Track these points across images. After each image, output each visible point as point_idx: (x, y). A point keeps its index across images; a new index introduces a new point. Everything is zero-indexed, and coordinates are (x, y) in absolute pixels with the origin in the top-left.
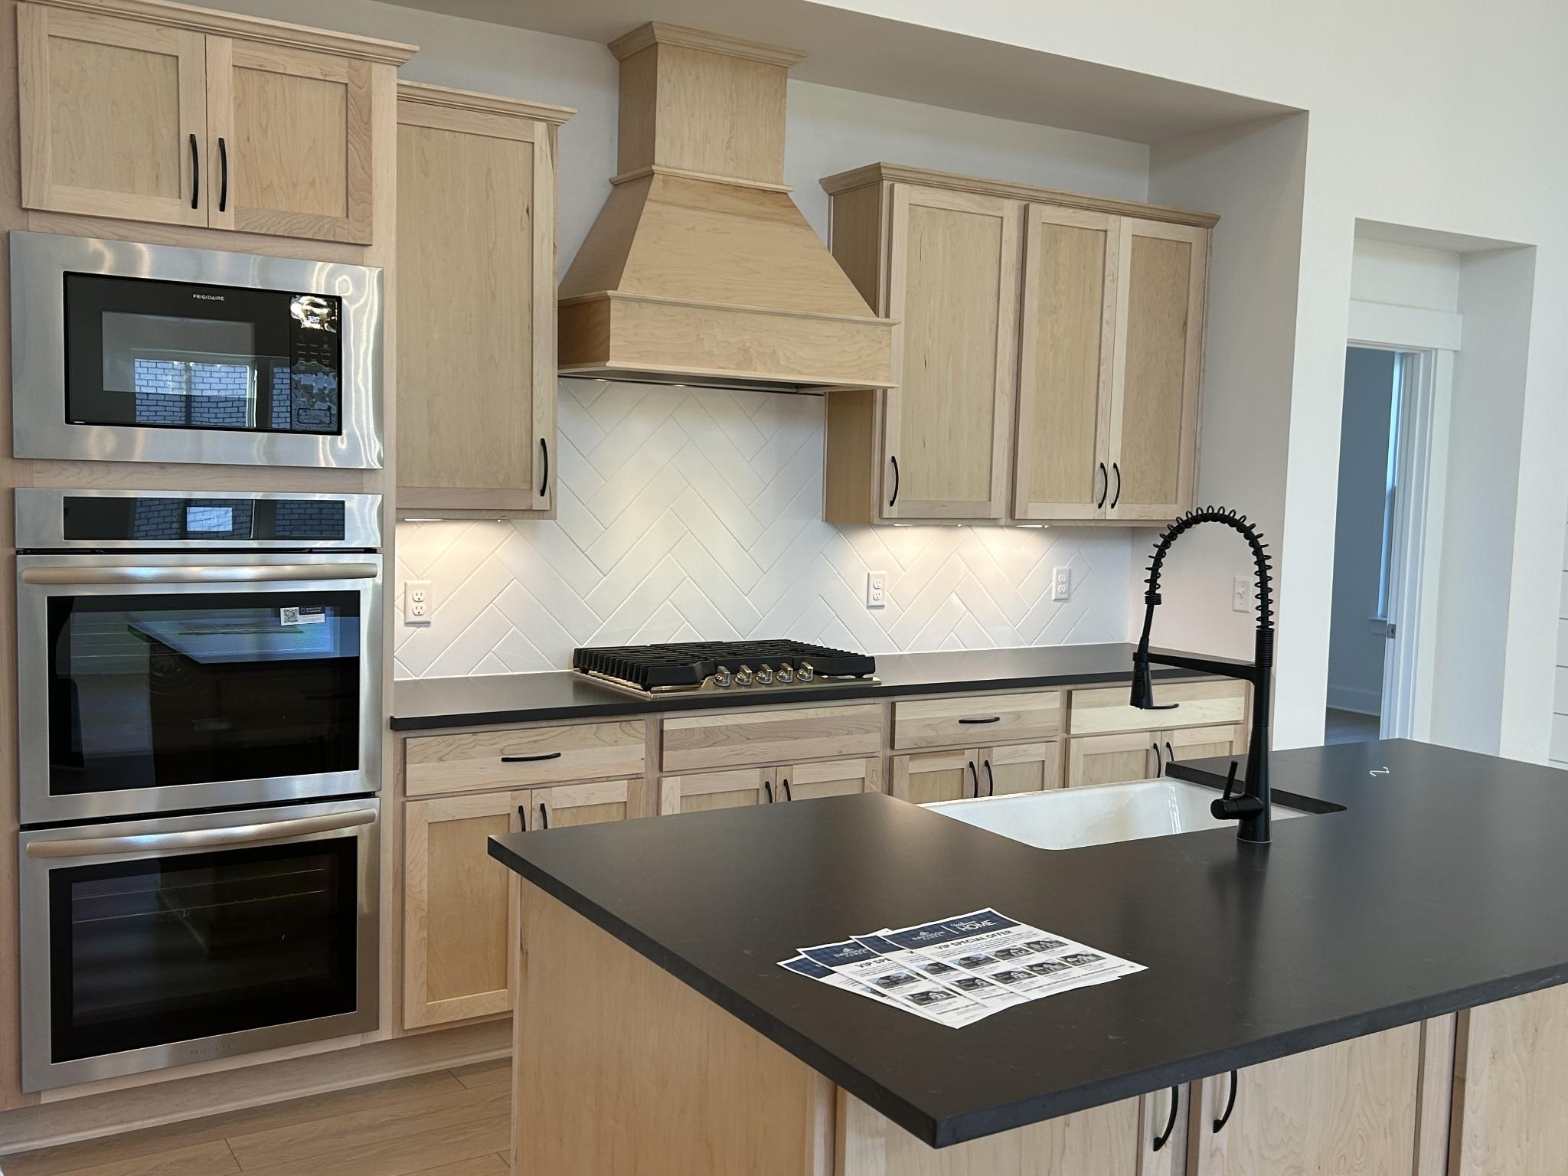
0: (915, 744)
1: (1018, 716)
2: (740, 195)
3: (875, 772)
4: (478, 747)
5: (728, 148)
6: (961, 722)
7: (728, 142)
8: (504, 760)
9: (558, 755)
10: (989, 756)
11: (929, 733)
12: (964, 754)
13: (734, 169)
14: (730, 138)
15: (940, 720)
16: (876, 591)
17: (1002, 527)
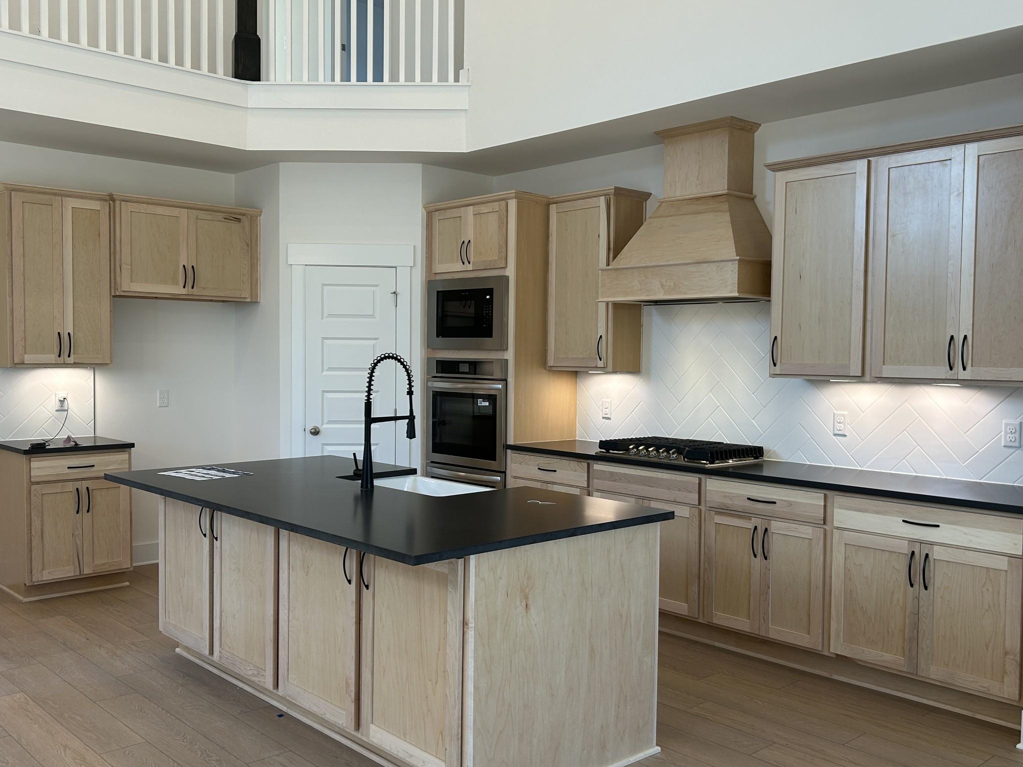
0: (719, 506)
1: (790, 504)
2: (699, 202)
3: (694, 516)
4: (531, 462)
5: (698, 179)
6: (749, 499)
7: (698, 176)
8: (539, 469)
9: (555, 471)
10: (768, 525)
11: (728, 502)
12: (751, 519)
13: (701, 189)
14: (699, 174)
15: (733, 495)
16: (839, 424)
17: (867, 382)
